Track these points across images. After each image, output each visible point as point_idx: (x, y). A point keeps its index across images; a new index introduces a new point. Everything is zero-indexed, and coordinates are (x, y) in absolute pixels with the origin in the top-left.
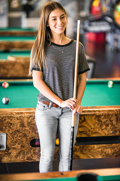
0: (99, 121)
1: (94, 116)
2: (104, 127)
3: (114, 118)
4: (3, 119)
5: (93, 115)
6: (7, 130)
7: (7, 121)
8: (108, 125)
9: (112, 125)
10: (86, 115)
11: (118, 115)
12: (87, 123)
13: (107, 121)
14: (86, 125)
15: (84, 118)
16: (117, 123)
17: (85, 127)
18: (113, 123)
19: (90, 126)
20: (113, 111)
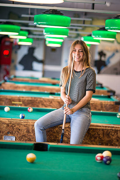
0: (89, 133)
3: (101, 132)
7: (16, 127)
8: (96, 138)
16: (103, 137)
18: (100, 137)
20: (100, 126)
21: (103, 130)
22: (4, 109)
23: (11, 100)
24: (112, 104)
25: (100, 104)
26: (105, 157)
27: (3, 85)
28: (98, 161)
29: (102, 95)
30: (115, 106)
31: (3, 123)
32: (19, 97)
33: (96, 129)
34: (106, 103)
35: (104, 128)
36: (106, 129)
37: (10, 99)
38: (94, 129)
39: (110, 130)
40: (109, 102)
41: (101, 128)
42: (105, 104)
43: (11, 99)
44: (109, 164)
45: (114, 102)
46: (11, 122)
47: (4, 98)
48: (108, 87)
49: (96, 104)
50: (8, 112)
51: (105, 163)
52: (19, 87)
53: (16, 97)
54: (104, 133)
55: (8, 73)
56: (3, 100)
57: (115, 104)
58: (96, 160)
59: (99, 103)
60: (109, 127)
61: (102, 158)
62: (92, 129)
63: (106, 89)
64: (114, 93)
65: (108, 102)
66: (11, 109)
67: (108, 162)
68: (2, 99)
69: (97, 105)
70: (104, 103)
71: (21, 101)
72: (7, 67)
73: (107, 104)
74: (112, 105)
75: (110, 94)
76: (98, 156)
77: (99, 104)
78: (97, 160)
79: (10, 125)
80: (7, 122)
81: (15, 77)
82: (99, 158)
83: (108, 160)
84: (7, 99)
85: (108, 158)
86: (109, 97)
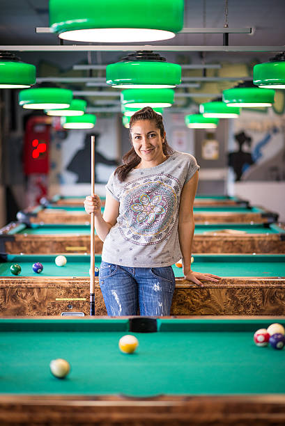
0: (233, 298)
1: (225, 290)
2: (242, 309)
3: (257, 294)
4: (80, 291)
5: (222, 288)
6: (85, 308)
7: (85, 293)
8: (248, 306)
9: (255, 306)
10: (211, 288)
11: (265, 290)
12: (213, 302)
13: (246, 299)
14: (211, 305)
15: (208, 292)
16: (263, 303)
17: (210, 308)
18: (256, 303)
19: (218, 306)
20: (255, 282)
21: (261, 289)
22: (54, 262)
23: (64, 244)
24: (275, 238)
25: (249, 241)
26: (273, 336)
27: (42, 216)
28: (259, 344)
29: (252, 223)
30: (281, 243)
31: (58, 287)
32: (81, 237)
33: (248, 289)
34: (262, 239)
35: (264, 285)
36: (267, 287)
37: (61, 243)
38: (242, 288)
39: (277, 287)
40: (269, 236)
41: (257, 285)
42: (259, 241)
43: (64, 241)
44: (280, 349)
45: (278, 236)
46: (73, 283)
47: (48, 239)
48: (261, 207)
49: (242, 241)
50: (63, 266)
51: (274, 346)
52: (75, 218)
53: (74, 237)
54: (263, 296)
55: (44, 191)
56: (47, 244)
57: (280, 239)
58: (255, 341)
59: (247, 239)
60: (273, 282)
61: (267, 337)
62: (238, 289)
63: (258, 212)
64: (275, 217)
65: (266, 237)
66: (70, 260)
67: (279, 345)
68: (45, 242)
69: (243, 243)
70: (257, 239)
71: (85, 244)
72: (42, 179)
73: (265, 241)
74: (275, 242)
75: (267, 220)
76: (258, 335)
77: (245, 241)
78: (258, 342)
79: (72, 290)
80: (68, 285)
81: (62, 198)
82: (261, 338)
83: (278, 340)
84: (55, 242)
85: (279, 337)
86: (266, 226)
